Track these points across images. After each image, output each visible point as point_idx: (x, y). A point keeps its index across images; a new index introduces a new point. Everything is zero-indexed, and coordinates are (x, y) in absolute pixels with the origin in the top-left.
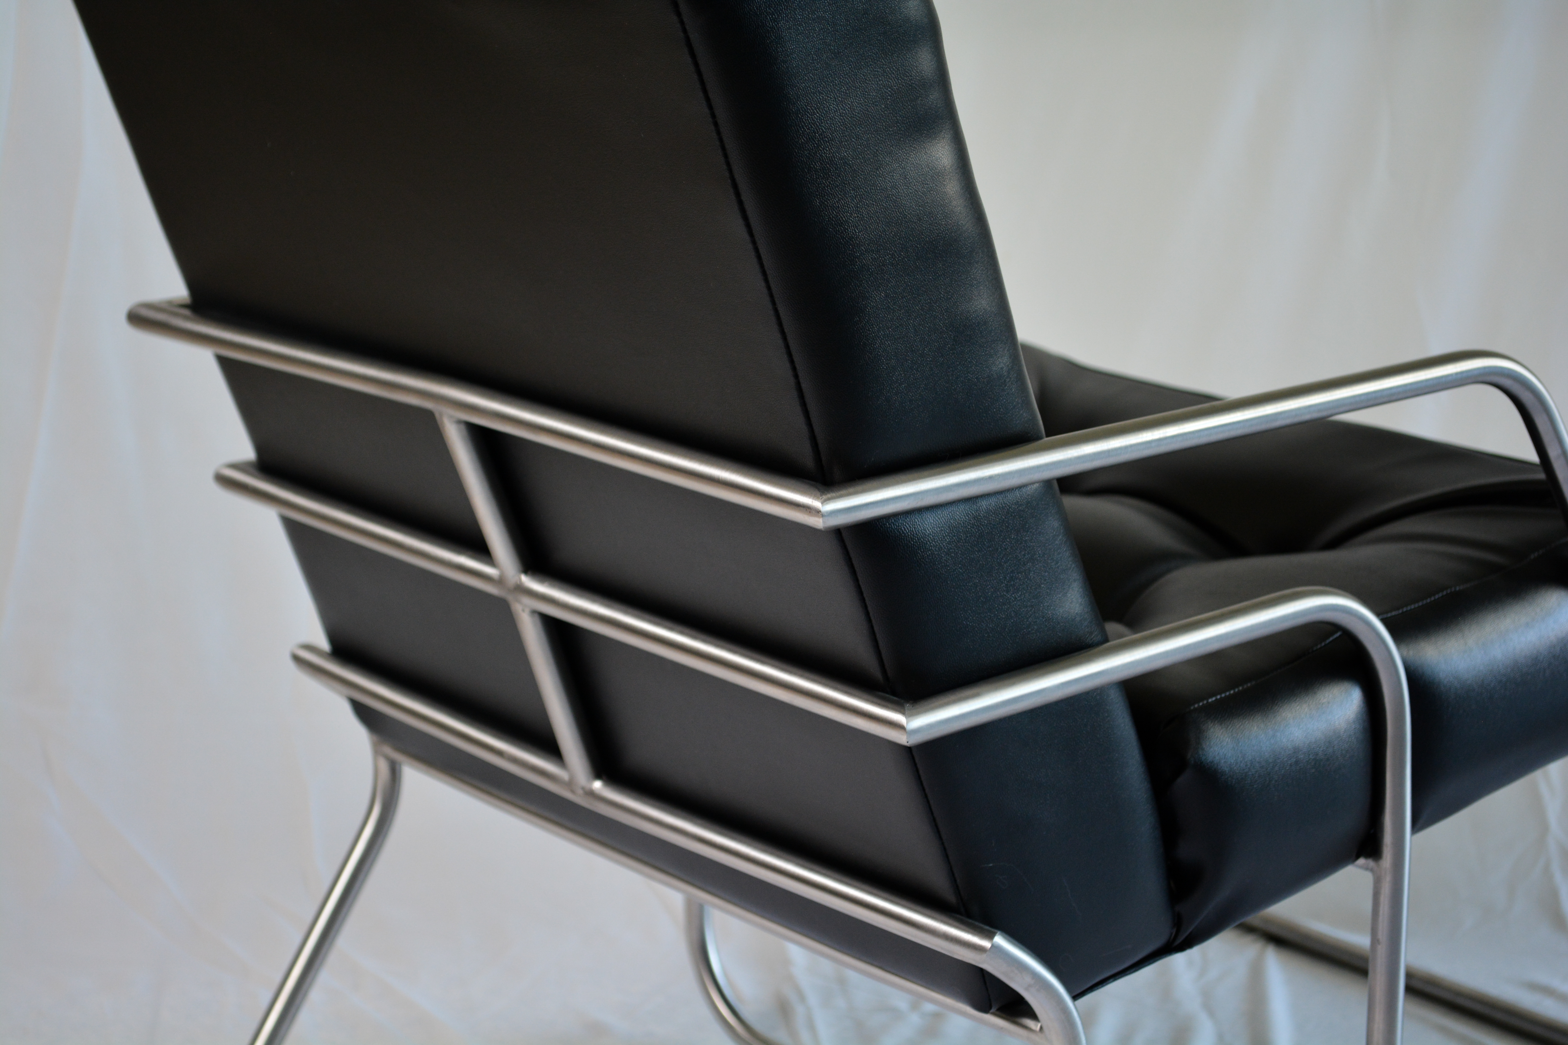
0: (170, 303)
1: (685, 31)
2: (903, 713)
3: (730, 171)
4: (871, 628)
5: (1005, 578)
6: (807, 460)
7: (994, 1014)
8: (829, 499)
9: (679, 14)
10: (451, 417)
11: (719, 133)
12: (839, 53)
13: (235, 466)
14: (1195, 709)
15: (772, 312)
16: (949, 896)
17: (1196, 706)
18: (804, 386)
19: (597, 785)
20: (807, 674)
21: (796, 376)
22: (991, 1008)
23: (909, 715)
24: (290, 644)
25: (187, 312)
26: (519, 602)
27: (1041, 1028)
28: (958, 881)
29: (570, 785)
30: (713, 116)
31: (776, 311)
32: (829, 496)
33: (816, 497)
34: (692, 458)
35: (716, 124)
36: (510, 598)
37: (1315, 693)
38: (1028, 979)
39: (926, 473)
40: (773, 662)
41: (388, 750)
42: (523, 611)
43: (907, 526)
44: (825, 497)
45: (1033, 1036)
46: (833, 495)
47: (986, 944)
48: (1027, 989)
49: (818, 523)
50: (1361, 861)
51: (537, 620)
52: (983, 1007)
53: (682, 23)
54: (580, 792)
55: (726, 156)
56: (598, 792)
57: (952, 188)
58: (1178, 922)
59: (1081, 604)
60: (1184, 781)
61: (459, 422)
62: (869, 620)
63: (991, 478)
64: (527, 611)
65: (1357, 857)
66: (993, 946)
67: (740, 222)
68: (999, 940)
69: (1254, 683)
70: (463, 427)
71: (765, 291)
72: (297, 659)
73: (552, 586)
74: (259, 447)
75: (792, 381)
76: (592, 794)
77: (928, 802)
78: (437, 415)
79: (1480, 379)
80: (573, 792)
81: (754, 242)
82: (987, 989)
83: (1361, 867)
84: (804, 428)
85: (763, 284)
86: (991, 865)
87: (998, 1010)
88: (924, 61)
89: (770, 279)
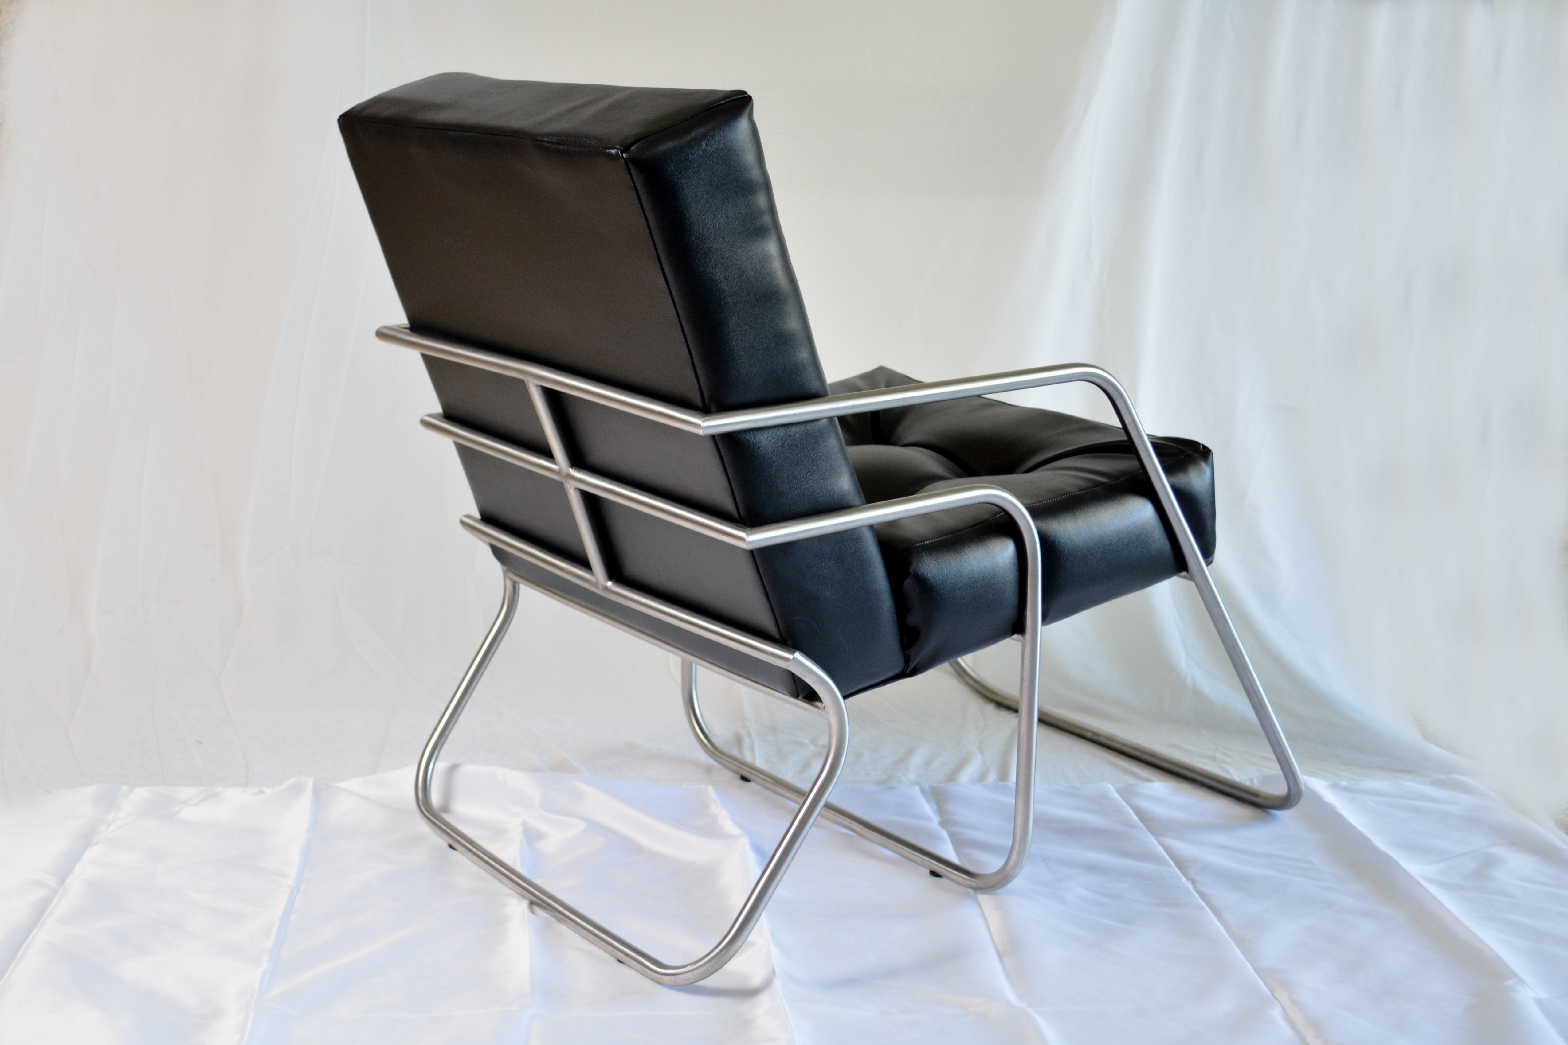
0: (399, 326)
1: (634, 183)
2: (745, 532)
3: (657, 253)
4: (732, 489)
5: (805, 468)
6: (699, 402)
7: (802, 701)
8: (706, 420)
9: (631, 175)
10: (533, 383)
11: (651, 234)
12: (713, 195)
13: (430, 416)
14: (917, 546)
15: (679, 325)
16: (777, 636)
17: (918, 545)
18: (696, 362)
19: (610, 584)
20: (702, 514)
21: (691, 358)
22: (799, 696)
23: (748, 535)
24: (460, 515)
25: (407, 331)
26: (569, 483)
27: (824, 707)
28: (780, 626)
29: (595, 585)
30: (648, 225)
31: (681, 324)
32: (706, 418)
33: (700, 419)
34: (644, 401)
35: (650, 229)
36: (564, 481)
37: (986, 542)
38: (814, 678)
39: (759, 410)
40: (687, 509)
41: (511, 575)
42: (571, 488)
43: (751, 437)
44: (704, 419)
45: (820, 711)
46: (709, 418)
47: (790, 656)
48: (814, 682)
49: (700, 432)
50: (1015, 636)
51: (578, 493)
52: (796, 696)
53: (632, 179)
54: (601, 588)
55: (655, 245)
56: (609, 587)
57: (777, 265)
58: (907, 660)
59: (848, 485)
60: (908, 583)
61: (537, 386)
62: (731, 485)
63: (795, 415)
64: (573, 488)
65: (1013, 634)
66: (794, 658)
67: (662, 279)
68: (798, 655)
69: (952, 535)
70: (539, 389)
71: (675, 314)
72: (462, 522)
73: (584, 474)
74: (444, 407)
75: (690, 360)
76: (606, 589)
77: (763, 582)
78: (526, 382)
79: (1081, 378)
80: (597, 588)
81: (669, 289)
82: (796, 685)
83: (1015, 640)
84: (696, 384)
85: (674, 310)
86: (797, 618)
87: (804, 698)
88: (761, 200)
89: (678, 307)
